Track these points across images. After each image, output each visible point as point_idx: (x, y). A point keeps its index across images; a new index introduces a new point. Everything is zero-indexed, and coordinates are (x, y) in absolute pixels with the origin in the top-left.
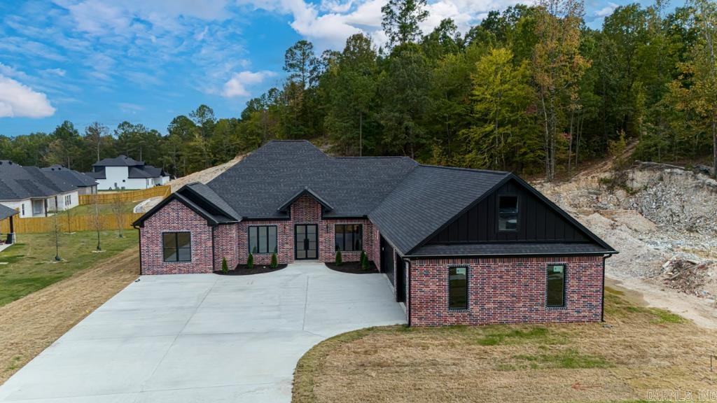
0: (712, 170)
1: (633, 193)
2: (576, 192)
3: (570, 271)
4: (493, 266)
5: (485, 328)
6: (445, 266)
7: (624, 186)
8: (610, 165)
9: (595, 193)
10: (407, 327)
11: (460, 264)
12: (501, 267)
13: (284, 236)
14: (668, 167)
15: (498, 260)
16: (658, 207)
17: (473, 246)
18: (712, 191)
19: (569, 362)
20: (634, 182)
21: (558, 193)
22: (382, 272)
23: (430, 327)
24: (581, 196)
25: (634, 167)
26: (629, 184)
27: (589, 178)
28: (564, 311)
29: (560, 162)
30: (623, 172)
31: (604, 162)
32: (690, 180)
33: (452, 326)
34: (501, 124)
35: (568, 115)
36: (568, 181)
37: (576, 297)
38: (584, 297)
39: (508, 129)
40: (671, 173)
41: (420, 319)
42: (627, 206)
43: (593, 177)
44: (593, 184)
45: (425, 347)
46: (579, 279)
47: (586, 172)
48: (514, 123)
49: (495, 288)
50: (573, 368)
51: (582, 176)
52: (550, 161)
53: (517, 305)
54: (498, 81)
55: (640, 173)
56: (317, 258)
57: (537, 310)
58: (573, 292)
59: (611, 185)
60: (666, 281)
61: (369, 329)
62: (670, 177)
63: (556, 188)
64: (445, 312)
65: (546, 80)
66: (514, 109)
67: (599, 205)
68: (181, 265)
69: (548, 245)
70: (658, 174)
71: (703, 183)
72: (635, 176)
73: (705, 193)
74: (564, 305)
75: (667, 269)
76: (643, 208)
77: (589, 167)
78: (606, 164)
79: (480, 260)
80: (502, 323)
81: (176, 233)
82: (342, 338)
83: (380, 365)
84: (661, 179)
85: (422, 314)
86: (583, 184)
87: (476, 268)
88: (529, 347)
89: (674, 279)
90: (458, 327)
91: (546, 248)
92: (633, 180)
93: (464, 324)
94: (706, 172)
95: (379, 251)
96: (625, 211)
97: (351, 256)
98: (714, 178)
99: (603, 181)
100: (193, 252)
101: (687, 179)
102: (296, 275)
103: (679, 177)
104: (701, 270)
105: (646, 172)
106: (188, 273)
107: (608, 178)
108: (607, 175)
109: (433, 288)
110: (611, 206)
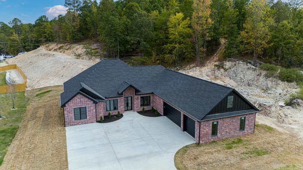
0: (252, 63)
1: (226, 70)
2: (207, 70)
3: (246, 119)
4: (225, 120)
6: (211, 122)
7: (223, 67)
8: (216, 58)
9: (213, 70)
10: (198, 144)
11: (215, 121)
12: (228, 120)
13: (120, 103)
14: (238, 61)
16: (236, 76)
18: (253, 70)
20: (226, 66)
22: (164, 116)
23: (206, 143)
24: (209, 72)
25: (226, 60)
26: (224, 67)
28: (244, 132)
29: (201, 58)
30: (223, 62)
31: (213, 57)
33: (212, 142)
36: (204, 66)
38: (250, 126)
39: (182, 46)
40: (239, 63)
42: (225, 75)
43: (212, 64)
44: (212, 67)
45: (212, 153)
49: (225, 127)
50: (261, 155)
51: (208, 63)
52: (198, 58)
53: (231, 132)
55: (228, 63)
56: (132, 109)
57: (237, 132)
58: (247, 125)
59: (219, 67)
61: (186, 147)
63: (201, 69)
64: (210, 137)
67: (216, 75)
68: (83, 121)
70: (234, 63)
71: (251, 68)
73: (251, 71)
74: (244, 129)
76: (231, 76)
80: (226, 138)
81: (80, 108)
82: (180, 153)
83: (205, 164)
84: (235, 65)
85: (203, 139)
86: (209, 67)
87: (220, 121)
88: (242, 148)
92: (226, 65)
93: (215, 140)
94: (250, 63)
95: (163, 108)
96: (224, 77)
97: (147, 108)
98: (254, 65)
99: (216, 66)
100: (87, 115)
101: (244, 65)
102: (132, 120)
103: (241, 65)
104: (269, 108)
105: (230, 62)
106: (86, 123)
107: (217, 64)
108: (217, 63)
109: (207, 130)
110: (219, 75)
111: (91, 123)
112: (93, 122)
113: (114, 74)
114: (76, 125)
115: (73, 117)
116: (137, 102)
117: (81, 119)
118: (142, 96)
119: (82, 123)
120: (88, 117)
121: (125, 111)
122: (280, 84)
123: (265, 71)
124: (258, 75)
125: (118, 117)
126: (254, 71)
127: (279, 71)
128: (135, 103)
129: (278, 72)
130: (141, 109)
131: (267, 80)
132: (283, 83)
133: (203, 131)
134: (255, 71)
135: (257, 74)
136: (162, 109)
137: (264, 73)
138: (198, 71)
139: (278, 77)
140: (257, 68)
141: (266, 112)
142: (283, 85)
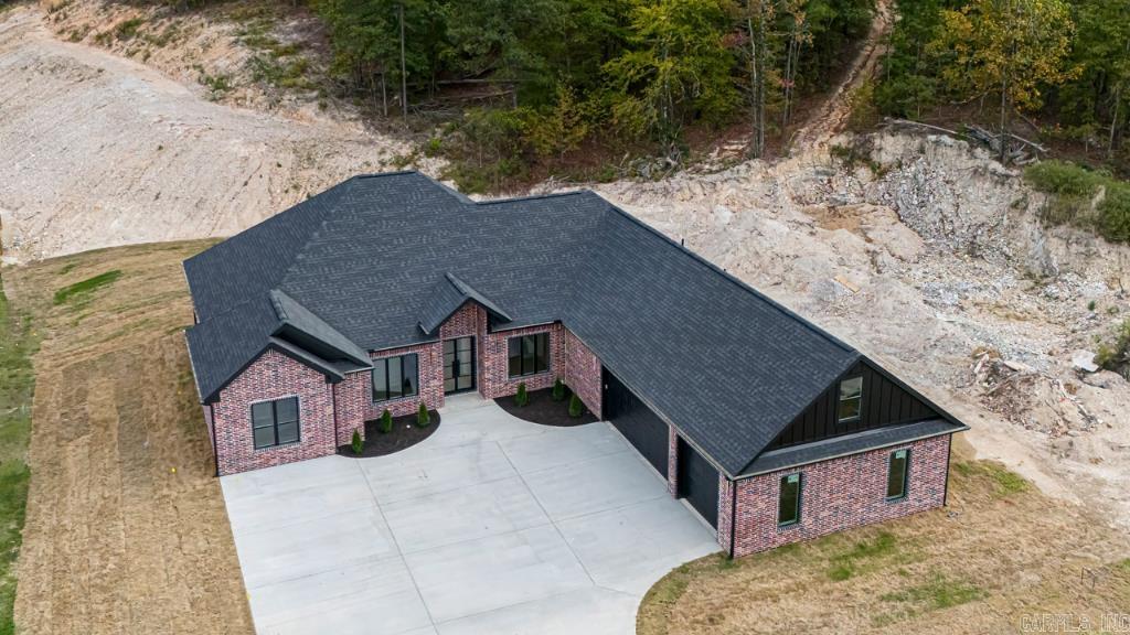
0: (996, 144)
1: (882, 174)
2: (799, 174)
7: (867, 160)
9: (826, 174)
14: (934, 132)
16: (922, 205)
18: (997, 182)
20: (883, 154)
21: (773, 178)
22: (603, 420)
24: (806, 181)
25: (882, 129)
26: (875, 156)
27: (817, 146)
28: (905, 503)
30: (867, 136)
32: (964, 157)
40: (937, 143)
42: (874, 198)
43: (822, 145)
44: (823, 157)
55: (891, 139)
56: (473, 388)
59: (852, 158)
60: (981, 398)
62: (935, 149)
67: (834, 195)
68: (284, 450)
70: (917, 141)
71: (986, 168)
72: (883, 144)
73: (987, 185)
75: (981, 376)
76: (899, 202)
81: (273, 403)
84: (922, 151)
89: (992, 394)
92: (880, 150)
94: (986, 144)
95: (599, 387)
96: (873, 207)
97: (533, 382)
98: (1000, 159)
99: (837, 151)
100: (303, 427)
101: (960, 155)
102: (476, 443)
103: (949, 151)
104: (1026, 386)
105: (900, 137)
106: (297, 459)
107: (843, 146)
108: (841, 140)
109: (762, 505)
110: (852, 198)
111: (319, 456)
112: (325, 454)
113: (400, 245)
114: (261, 466)
115: (249, 441)
116: (496, 360)
117: (277, 444)
118: (514, 335)
119: (283, 461)
120: (304, 437)
121: (447, 394)
122: (1103, 252)
123: (1040, 193)
124: (1015, 206)
125: (421, 427)
126: (999, 186)
127: (1100, 197)
128: (487, 364)
129: (1094, 203)
130: (509, 386)
131: (1049, 234)
132: (1115, 248)
133: (747, 512)
134: (1003, 184)
135: (1013, 200)
136: (599, 395)
137: (1038, 201)
138: (759, 177)
139: (1094, 223)
140: (1015, 172)
141: (1011, 401)
142: (1114, 257)
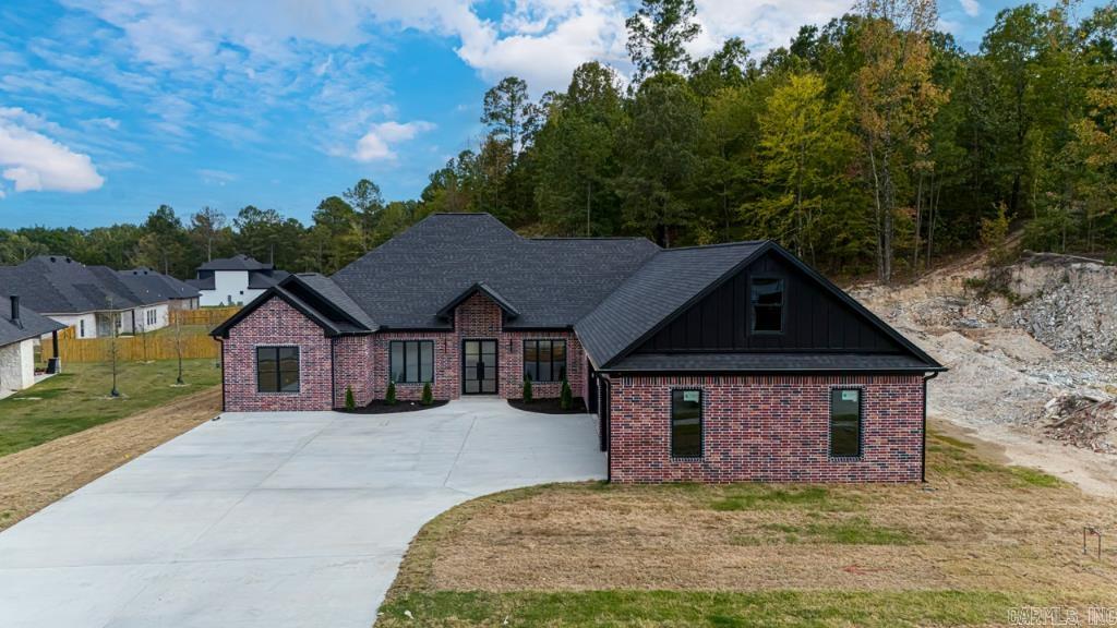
1: (1020, 303)
2: (926, 301)
3: (869, 400)
4: (742, 389)
5: (730, 487)
6: (665, 387)
7: (1005, 292)
8: (984, 259)
9: (957, 303)
10: (605, 485)
11: (689, 385)
12: (758, 390)
13: (444, 359)
14: (1076, 261)
15: (750, 379)
16: (1058, 324)
17: (709, 357)
19: (848, 536)
20: (1023, 286)
21: (895, 302)
22: (591, 413)
23: (642, 483)
24: (933, 308)
25: (1022, 261)
26: (1013, 288)
27: (949, 279)
28: (859, 464)
29: (900, 253)
30: (1004, 268)
31: (975, 256)
32: (1112, 280)
33: (677, 483)
34: (808, 195)
35: (913, 178)
36: (912, 283)
37: (878, 440)
38: (893, 442)
39: (818, 202)
40: (1082, 270)
41: (626, 471)
42: (1008, 323)
43: (954, 278)
44: (954, 288)
45: (624, 511)
46: (884, 413)
47: (945, 270)
48: (827, 192)
49: (746, 426)
50: (855, 543)
51: (936, 277)
52: (883, 252)
53: (782, 452)
54: (800, 127)
55: (1032, 271)
56: (495, 392)
57: (815, 461)
58: (874, 433)
59: (984, 290)
60: (1048, 429)
61: (545, 487)
62: (1080, 277)
63: (893, 295)
64: (666, 461)
65: (876, 124)
66: (826, 171)
67: (963, 321)
69: (832, 357)
70: (1061, 271)
72: (1023, 276)
74: (858, 453)
75: (1052, 409)
76: (1035, 326)
77: (950, 262)
78: (978, 258)
79: (722, 379)
80: (757, 480)
81: (277, 348)
82: (499, 498)
83: (546, 533)
84: (1066, 279)
85: (630, 462)
86: (937, 288)
87: (715, 392)
88: (793, 514)
89: (1061, 426)
90: (686, 484)
91: (828, 362)
92: (1019, 281)
93: (695, 480)
96: (1005, 331)
97: (549, 388)
99: (973, 284)
100: (302, 378)
101: (1108, 278)
103: (1095, 276)
104: (1104, 411)
105: (1041, 268)
107: (979, 278)
108: (978, 274)
109: (647, 421)
110: (983, 323)
116: (512, 365)
120: (303, 388)
133: (627, 427)
141: (1082, 428)
